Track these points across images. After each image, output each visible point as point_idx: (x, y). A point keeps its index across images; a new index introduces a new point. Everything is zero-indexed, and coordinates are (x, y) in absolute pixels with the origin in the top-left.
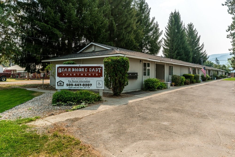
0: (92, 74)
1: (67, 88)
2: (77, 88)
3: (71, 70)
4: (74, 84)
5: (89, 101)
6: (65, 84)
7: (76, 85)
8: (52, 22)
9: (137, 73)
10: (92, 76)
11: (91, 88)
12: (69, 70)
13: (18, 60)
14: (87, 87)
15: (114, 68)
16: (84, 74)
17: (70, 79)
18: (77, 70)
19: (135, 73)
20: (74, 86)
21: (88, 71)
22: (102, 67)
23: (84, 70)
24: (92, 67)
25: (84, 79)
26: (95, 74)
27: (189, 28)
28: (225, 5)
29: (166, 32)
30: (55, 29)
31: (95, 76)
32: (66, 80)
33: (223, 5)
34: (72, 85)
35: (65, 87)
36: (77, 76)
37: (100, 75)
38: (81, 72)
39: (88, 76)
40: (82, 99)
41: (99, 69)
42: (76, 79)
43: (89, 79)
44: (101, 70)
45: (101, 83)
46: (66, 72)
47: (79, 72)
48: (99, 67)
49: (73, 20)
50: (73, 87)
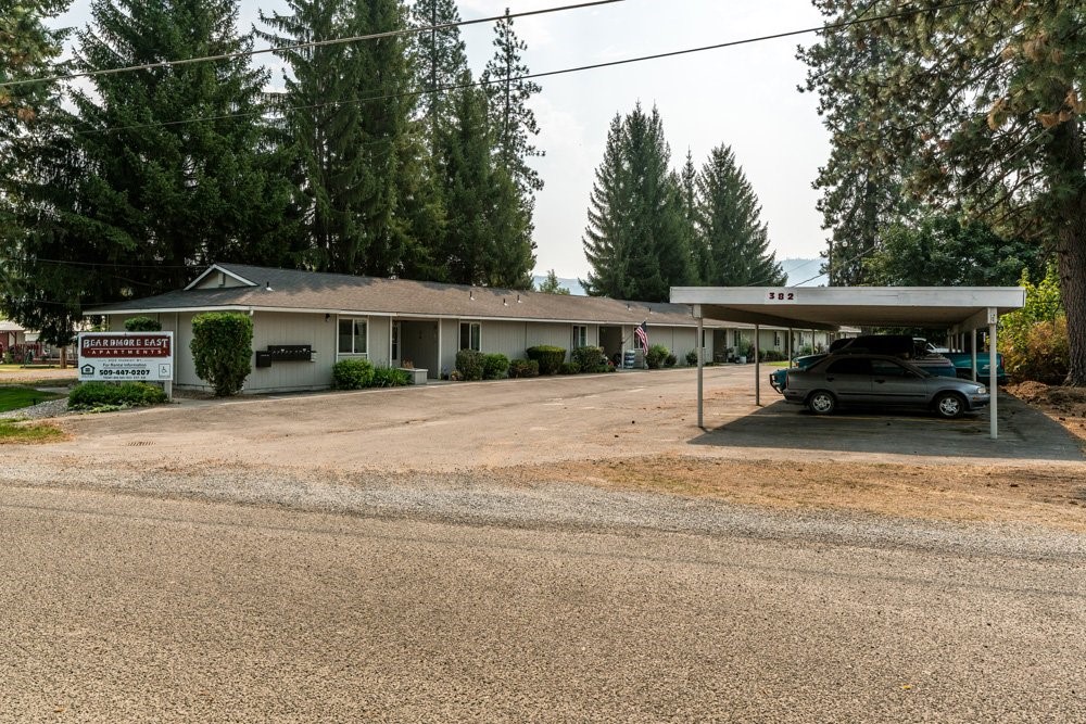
0: (149, 351)
1: (101, 378)
2: (120, 378)
3: (109, 343)
4: (114, 370)
5: (134, 401)
6: (97, 372)
7: (118, 372)
8: (105, 212)
9: (309, 347)
10: (149, 355)
11: (148, 378)
12: (106, 342)
13: (19, 310)
14: (141, 375)
15: (209, 337)
16: (134, 351)
17: (107, 360)
18: (121, 343)
19: (301, 347)
20: (114, 375)
21: (143, 345)
22: (169, 338)
23: (135, 343)
24: (150, 338)
25: (134, 361)
26: (156, 351)
27: (716, 163)
28: (807, 91)
29: (596, 190)
30: (115, 230)
31: (156, 355)
32: (98, 363)
33: (802, 90)
34: (111, 372)
35: (97, 377)
36: (120, 355)
37: (166, 353)
38: (128, 346)
39: (142, 355)
40: (123, 398)
41: (165, 340)
42: (118, 361)
43: (143, 360)
44: (168, 343)
45: (167, 367)
46: (98, 347)
47: (124, 346)
48: (164, 337)
49: (167, 203)
50: (113, 378)
